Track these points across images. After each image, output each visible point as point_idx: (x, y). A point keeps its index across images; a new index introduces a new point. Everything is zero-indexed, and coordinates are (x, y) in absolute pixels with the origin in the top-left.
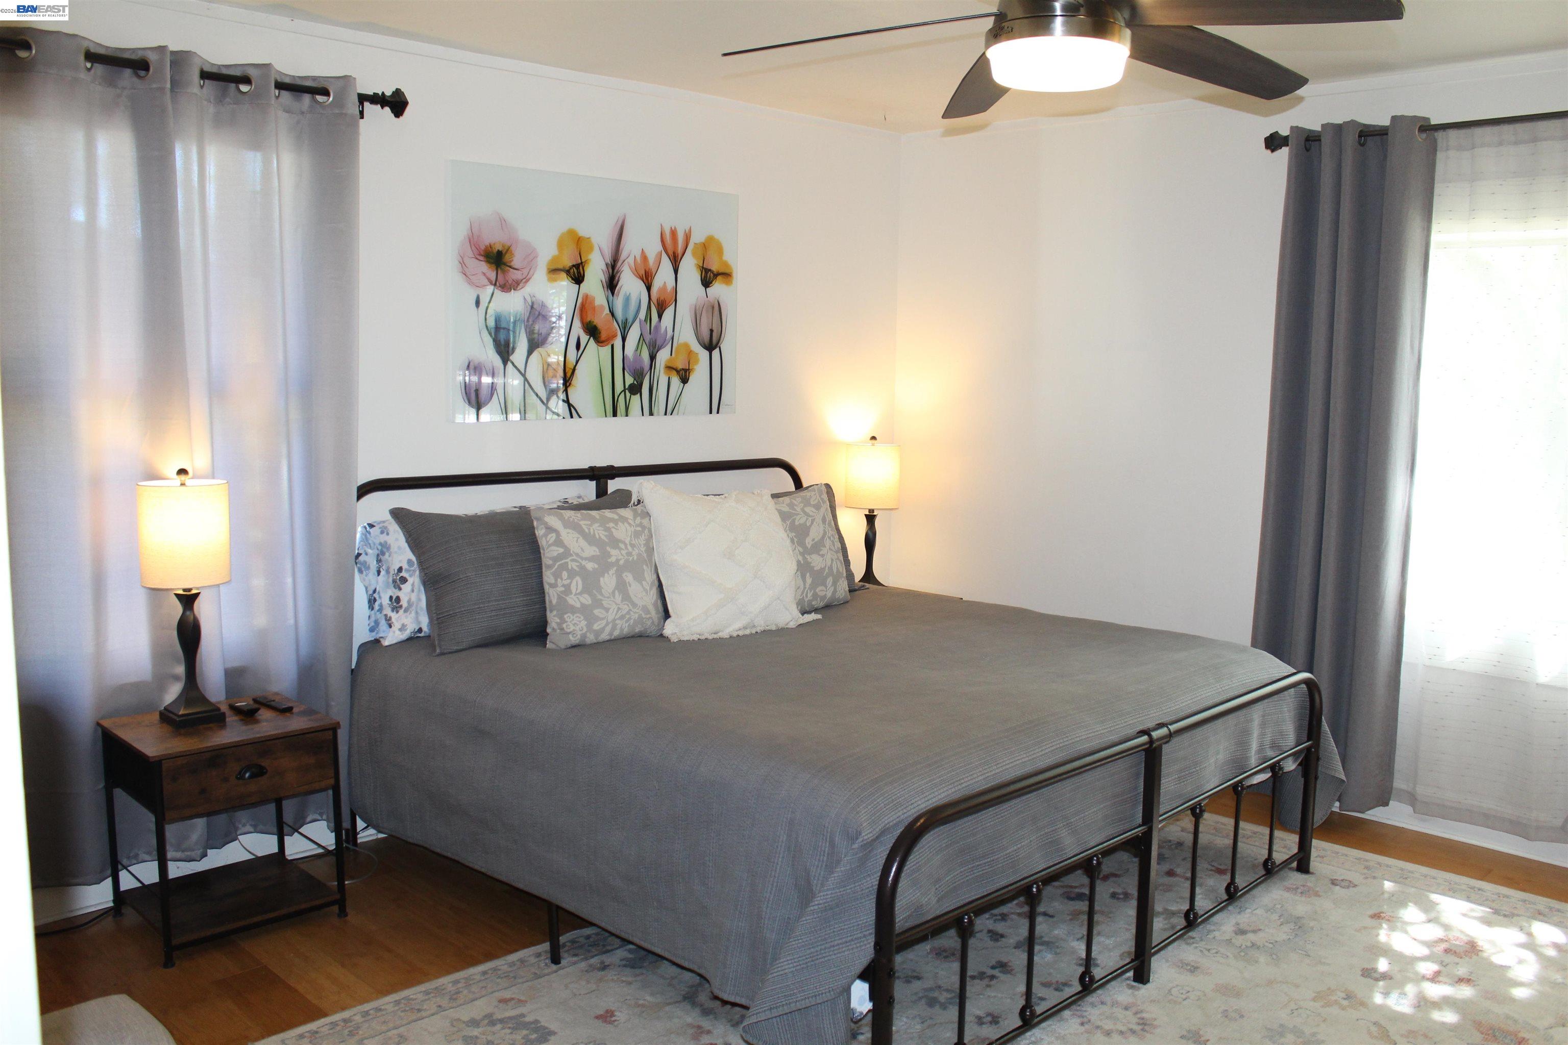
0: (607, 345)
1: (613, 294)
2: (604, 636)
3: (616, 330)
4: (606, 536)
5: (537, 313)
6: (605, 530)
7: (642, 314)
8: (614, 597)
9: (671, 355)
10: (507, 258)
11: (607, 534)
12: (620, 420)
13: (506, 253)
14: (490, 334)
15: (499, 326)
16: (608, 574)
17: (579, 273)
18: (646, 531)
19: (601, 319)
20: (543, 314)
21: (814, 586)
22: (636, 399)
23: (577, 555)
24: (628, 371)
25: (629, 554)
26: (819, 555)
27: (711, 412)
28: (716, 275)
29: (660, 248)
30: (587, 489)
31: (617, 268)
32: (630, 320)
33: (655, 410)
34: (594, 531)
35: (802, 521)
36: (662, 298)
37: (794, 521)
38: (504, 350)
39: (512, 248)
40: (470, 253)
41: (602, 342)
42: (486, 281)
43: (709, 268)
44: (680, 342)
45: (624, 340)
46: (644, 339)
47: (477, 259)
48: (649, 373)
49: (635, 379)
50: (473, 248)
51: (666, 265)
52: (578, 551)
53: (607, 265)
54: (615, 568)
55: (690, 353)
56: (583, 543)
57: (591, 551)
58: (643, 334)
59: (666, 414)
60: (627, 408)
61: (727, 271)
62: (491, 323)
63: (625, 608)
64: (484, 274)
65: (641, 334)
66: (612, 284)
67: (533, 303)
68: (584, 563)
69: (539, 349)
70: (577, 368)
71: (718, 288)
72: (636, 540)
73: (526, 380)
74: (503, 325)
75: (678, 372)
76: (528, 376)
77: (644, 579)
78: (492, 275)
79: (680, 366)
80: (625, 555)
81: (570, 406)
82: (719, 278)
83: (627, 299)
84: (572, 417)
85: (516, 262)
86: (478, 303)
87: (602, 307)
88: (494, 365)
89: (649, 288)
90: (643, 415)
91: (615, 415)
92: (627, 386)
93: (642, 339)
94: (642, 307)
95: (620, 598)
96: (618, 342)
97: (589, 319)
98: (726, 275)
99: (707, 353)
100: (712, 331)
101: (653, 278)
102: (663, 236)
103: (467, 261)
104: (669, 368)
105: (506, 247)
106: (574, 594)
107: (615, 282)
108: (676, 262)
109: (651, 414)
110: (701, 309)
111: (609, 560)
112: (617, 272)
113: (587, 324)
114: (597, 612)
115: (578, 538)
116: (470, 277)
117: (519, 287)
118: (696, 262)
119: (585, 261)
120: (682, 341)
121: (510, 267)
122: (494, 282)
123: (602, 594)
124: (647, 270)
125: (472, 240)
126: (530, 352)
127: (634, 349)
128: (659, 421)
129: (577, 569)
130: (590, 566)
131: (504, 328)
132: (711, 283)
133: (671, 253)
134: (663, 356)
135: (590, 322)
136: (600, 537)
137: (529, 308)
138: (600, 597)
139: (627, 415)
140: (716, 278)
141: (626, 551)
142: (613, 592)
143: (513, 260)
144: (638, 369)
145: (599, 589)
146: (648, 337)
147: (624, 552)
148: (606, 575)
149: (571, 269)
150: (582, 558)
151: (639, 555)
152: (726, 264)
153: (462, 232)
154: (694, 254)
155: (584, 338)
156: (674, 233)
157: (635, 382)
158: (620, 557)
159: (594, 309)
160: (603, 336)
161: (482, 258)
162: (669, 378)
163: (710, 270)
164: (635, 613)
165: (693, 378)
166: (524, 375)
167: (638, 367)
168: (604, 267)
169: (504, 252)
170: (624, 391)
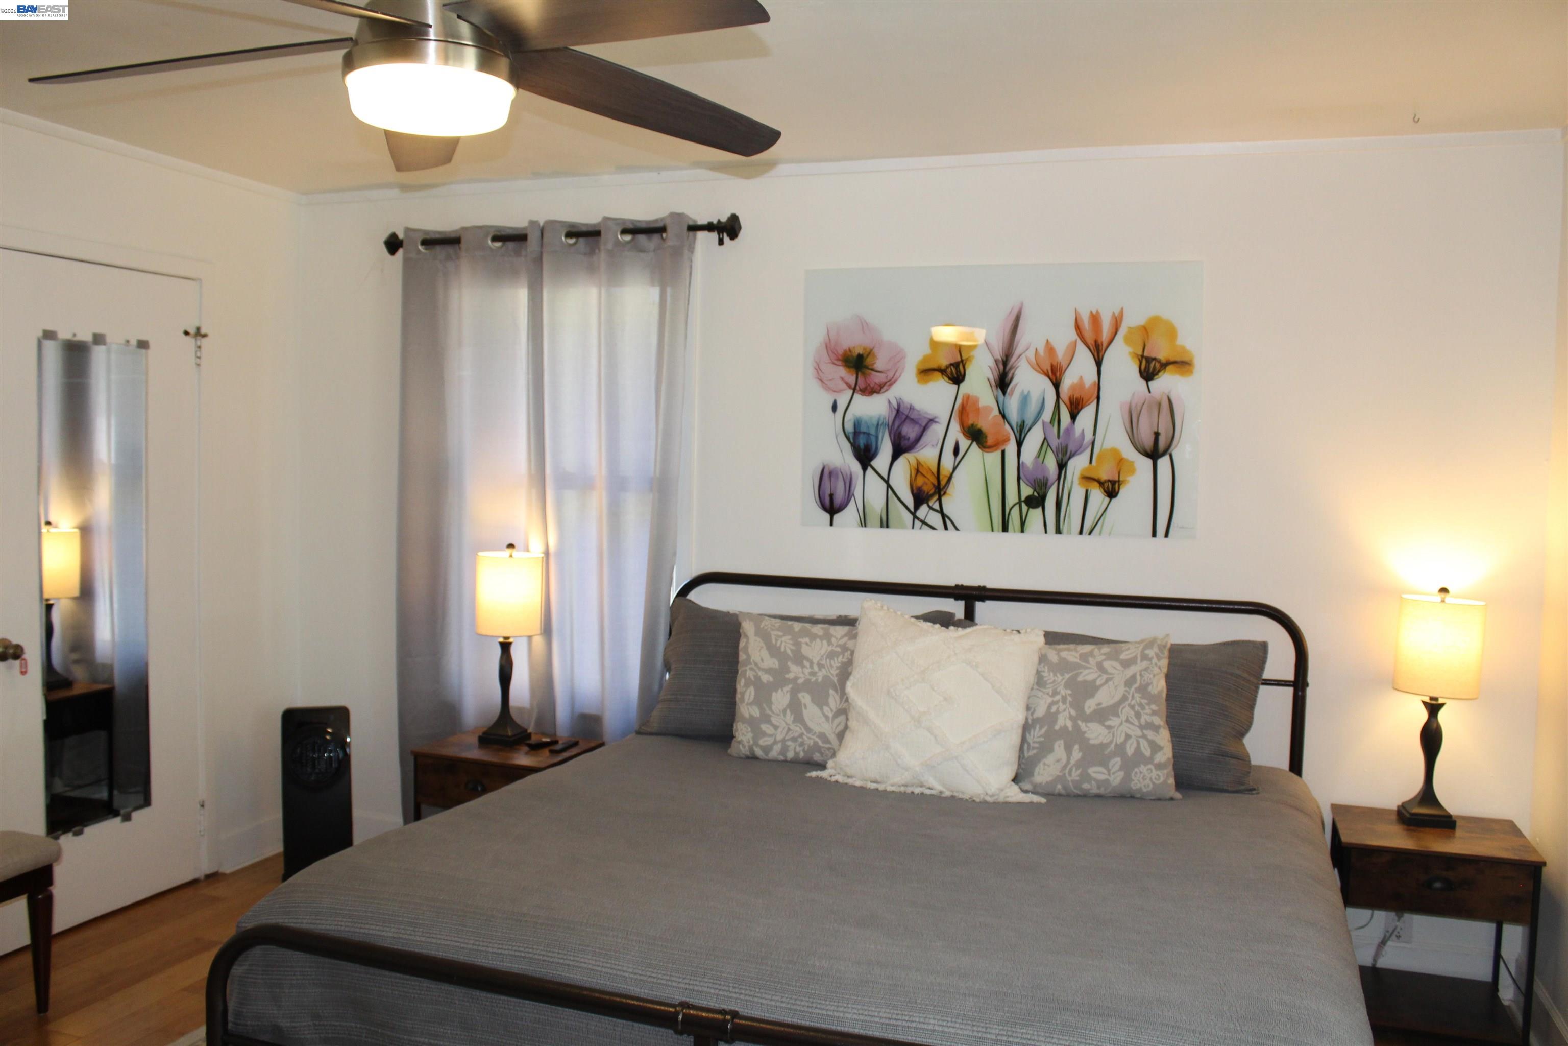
0: (996, 450)
1: (1004, 393)
2: (774, 754)
3: (1009, 433)
4: (792, 650)
5: (904, 417)
6: (794, 645)
7: (1047, 415)
8: (785, 716)
9: (1091, 462)
10: (868, 361)
11: (793, 648)
12: (1013, 537)
13: (868, 356)
14: (848, 438)
15: (858, 430)
16: (782, 690)
17: (958, 371)
18: (848, 654)
19: (988, 422)
20: (912, 417)
21: (1083, 764)
22: (1035, 515)
23: (756, 664)
24: (1025, 480)
25: (813, 674)
26: (1103, 725)
27: (1154, 534)
28: (1164, 365)
29: (1074, 336)
30: (957, 608)
31: (1011, 363)
32: (1028, 422)
33: (1064, 527)
34: (782, 642)
35: (1090, 678)
36: (1077, 395)
37: (1077, 675)
38: (865, 456)
39: (875, 351)
40: (826, 358)
41: (990, 447)
42: (844, 386)
43: (1153, 356)
44: (1104, 447)
45: (1019, 444)
46: (1048, 445)
47: (835, 364)
48: (1056, 484)
49: (1035, 490)
50: (830, 353)
51: (1084, 359)
52: (758, 659)
53: (996, 361)
54: (790, 686)
55: (1121, 462)
56: (765, 653)
57: (771, 662)
58: (1047, 438)
59: (1081, 533)
60: (1023, 524)
61: (1186, 359)
62: (849, 428)
63: (797, 729)
64: (842, 379)
65: (1045, 439)
66: (1003, 383)
67: (899, 405)
68: (760, 673)
69: (906, 455)
70: (954, 475)
71: (1165, 383)
72: (828, 660)
73: (889, 486)
74: (863, 429)
75: (1101, 483)
76: (891, 482)
77: (827, 705)
78: (852, 379)
79: (1104, 477)
80: (807, 674)
81: (944, 516)
82: (1169, 368)
83: (1025, 399)
84: (946, 528)
85: (879, 364)
86: (834, 408)
87: (988, 409)
88: (852, 471)
89: (1057, 385)
90: (1046, 532)
91: (1005, 528)
92: (1023, 498)
93: (1046, 444)
94: (1046, 410)
95: (792, 718)
96: (1011, 448)
97: (970, 422)
98: (1183, 364)
99: (1149, 462)
100: (1157, 434)
101: (1062, 373)
102: (1079, 321)
103: (823, 367)
104: (1087, 479)
105: (868, 350)
106: (746, 702)
107: (1008, 379)
108: (1098, 353)
109: (1058, 531)
110: (1139, 408)
111: (787, 676)
112: (1011, 369)
113: (969, 428)
114: (764, 727)
115: (762, 647)
116: (826, 382)
117: (883, 390)
118: (1131, 350)
119: (967, 359)
120: (1108, 445)
121: (872, 370)
122: (853, 386)
123: (771, 709)
124: (1055, 364)
125: (829, 346)
126: (895, 457)
127: (1034, 456)
128: (1070, 541)
129: (753, 679)
130: (765, 678)
131: (864, 433)
132: (1157, 374)
133: (1091, 341)
134: (1078, 465)
135: (972, 425)
136: (785, 651)
137: (894, 413)
138: (768, 712)
139: (1022, 531)
140: (1165, 368)
141: (810, 670)
142: (784, 711)
143: (875, 363)
144: (1040, 480)
145: (770, 703)
146: (1054, 442)
147: (807, 671)
148: (780, 690)
149: (947, 367)
150: (760, 669)
151: (826, 678)
152: (1184, 350)
153: (818, 338)
154: (1128, 340)
155: (964, 443)
156: (1095, 319)
157: (1036, 494)
158: (802, 675)
159: (978, 410)
160: (990, 441)
161: (840, 363)
162: (1087, 491)
163: (1154, 359)
164: (809, 738)
165: (1123, 492)
166: (887, 482)
167: (1040, 476)
168: (991, 363)
169: (865, 356)
170: (1020, 503)
